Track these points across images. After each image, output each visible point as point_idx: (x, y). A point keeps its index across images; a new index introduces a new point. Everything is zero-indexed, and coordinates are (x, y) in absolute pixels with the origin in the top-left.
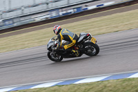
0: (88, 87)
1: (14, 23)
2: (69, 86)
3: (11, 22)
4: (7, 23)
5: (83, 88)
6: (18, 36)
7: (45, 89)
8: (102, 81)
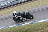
0: (41, 23)
1: (14, 3)
2: (35, 24)
3: (13, 3)
4: (12, 3)
5: (40, 24)
6: (16, 7)
7: (26, 25)
8: (46, 21)
